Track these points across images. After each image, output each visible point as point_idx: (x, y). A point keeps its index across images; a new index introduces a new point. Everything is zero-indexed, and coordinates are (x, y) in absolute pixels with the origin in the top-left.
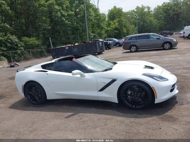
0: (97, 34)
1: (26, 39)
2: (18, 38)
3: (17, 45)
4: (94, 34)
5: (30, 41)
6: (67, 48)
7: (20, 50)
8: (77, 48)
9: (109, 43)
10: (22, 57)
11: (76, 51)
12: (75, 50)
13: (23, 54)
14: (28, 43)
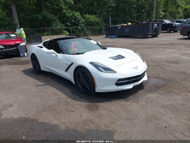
0: (169, 13)
1: (87, 16)
2: (81, 14)
3: (78, 22)
4: (165, 14)
5: (91, 18)
6: (120, 28)
7: (80, 26)
8: (129, 28)
9: (174, 25)
10: (82, 32)
11: (127, 32)
12: (127, 30)
13: (83, 30)
14: (89, 20)
